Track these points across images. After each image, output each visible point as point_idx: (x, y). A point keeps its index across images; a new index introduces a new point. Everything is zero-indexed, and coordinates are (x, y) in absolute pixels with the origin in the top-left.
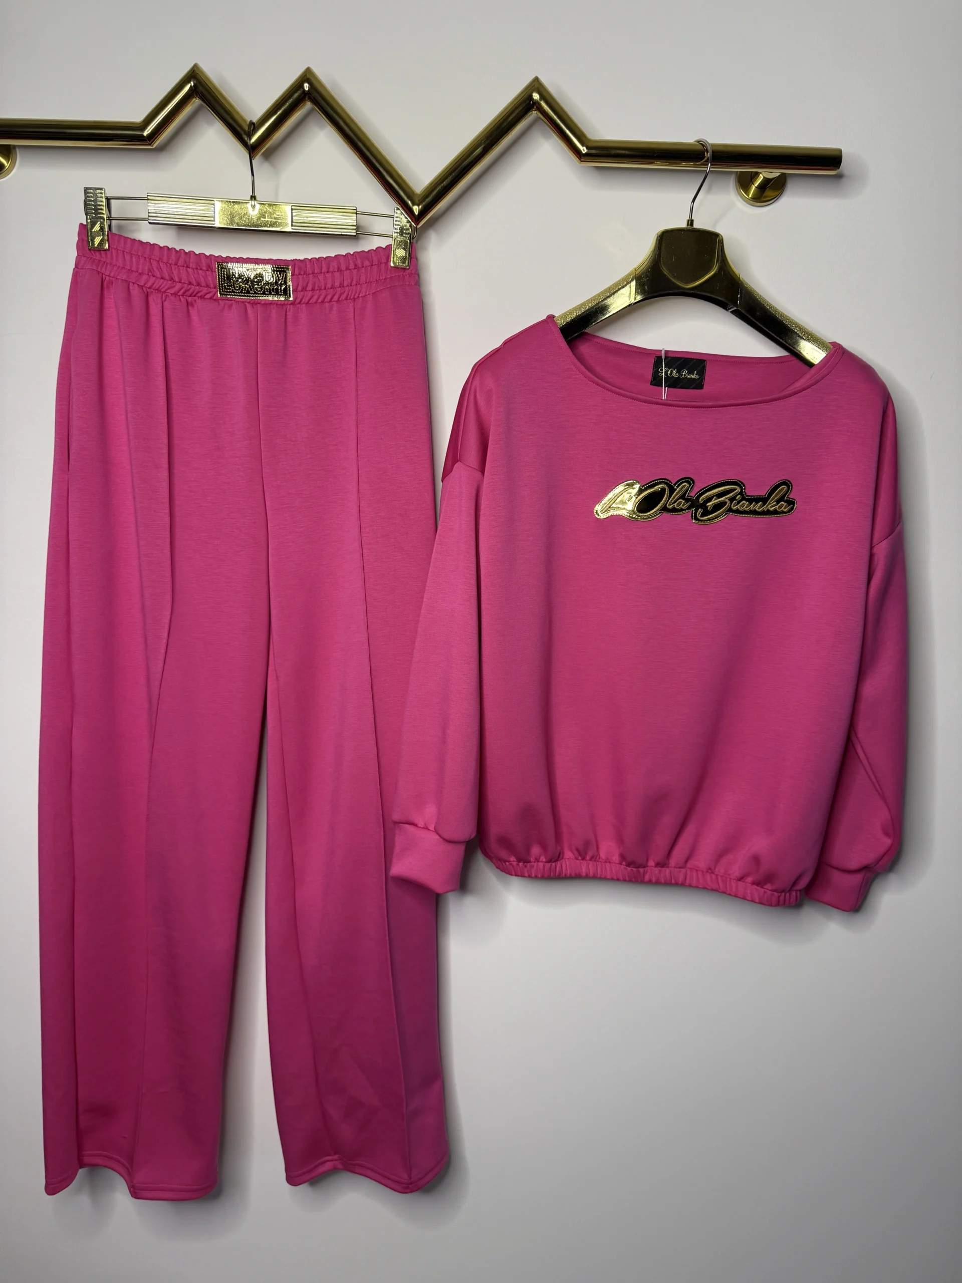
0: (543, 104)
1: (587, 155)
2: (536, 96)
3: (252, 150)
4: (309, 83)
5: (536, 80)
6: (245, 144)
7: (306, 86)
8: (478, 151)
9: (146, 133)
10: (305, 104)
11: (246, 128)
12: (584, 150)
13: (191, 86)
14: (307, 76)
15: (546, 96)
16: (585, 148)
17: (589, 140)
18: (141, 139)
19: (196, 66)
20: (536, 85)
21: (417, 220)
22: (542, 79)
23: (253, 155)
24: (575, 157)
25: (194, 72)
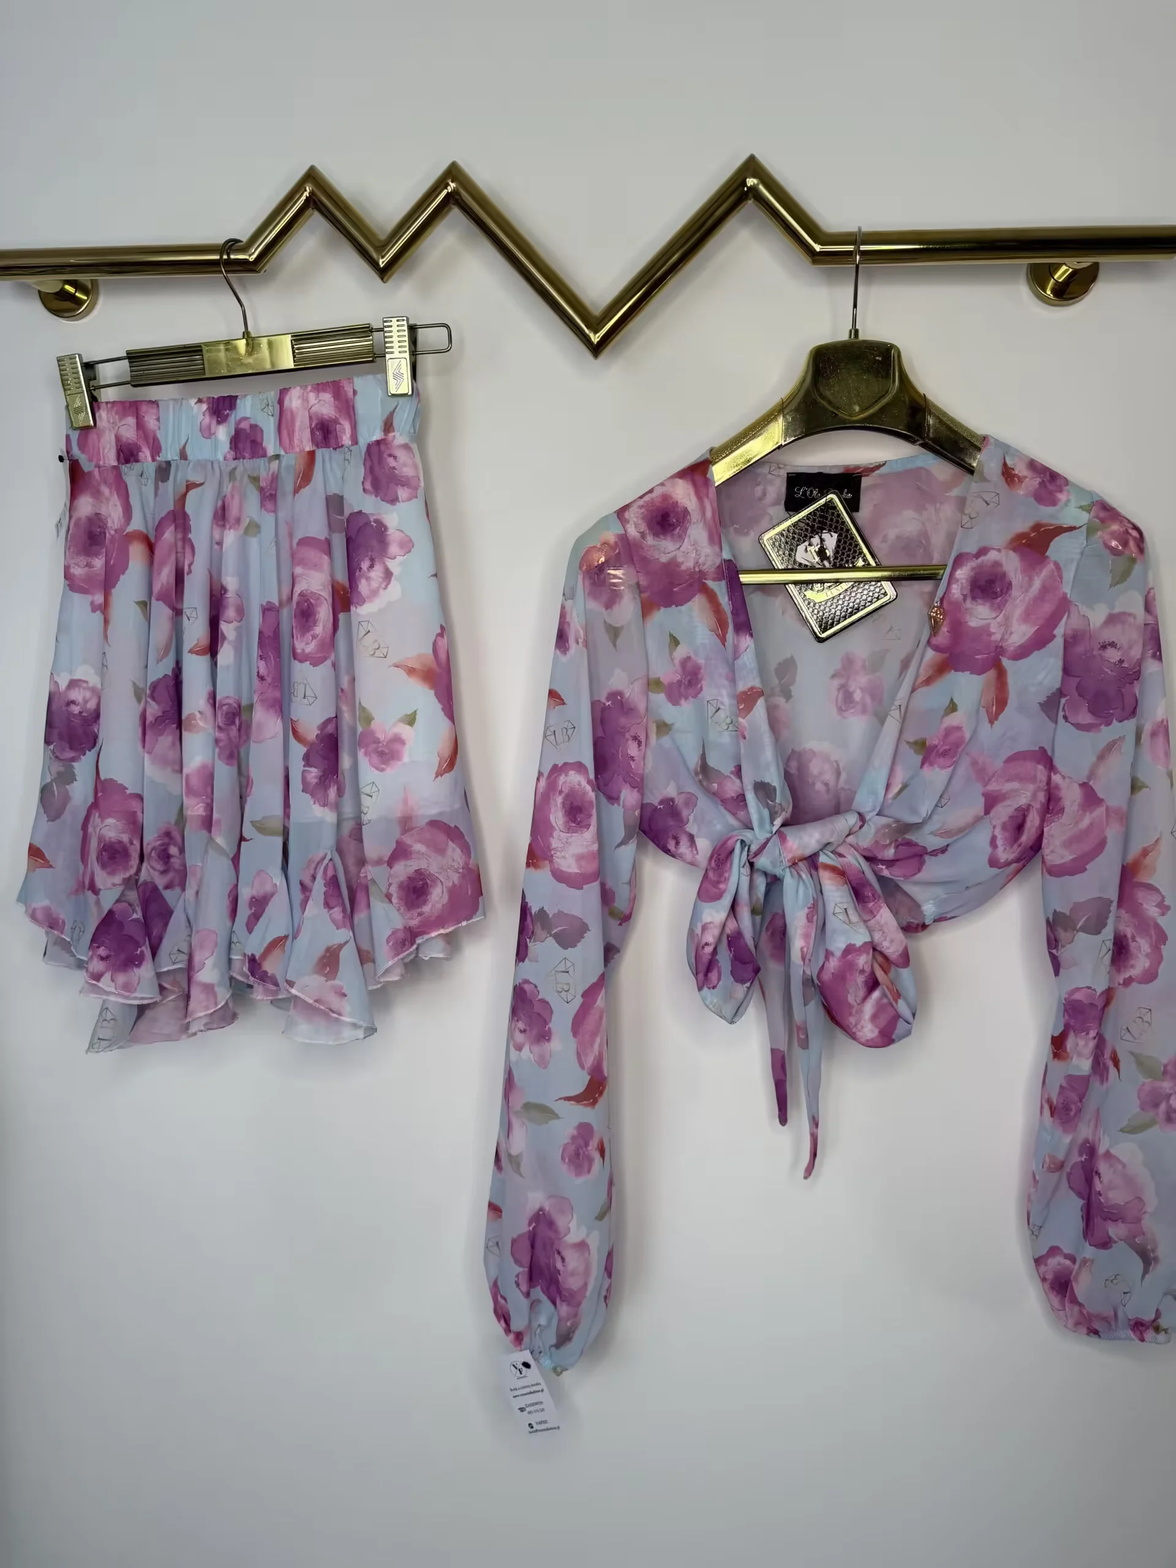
0: (761, 187)
1: (821, 253)
2: (751, 182)
4: (455, 182)
5: (752, 159)
6: (374, 264)
7: (452, 186)
9: (252, 258)
10: (450, 209)
11: (377, 244)
12: (817, 248)
13: (309, 194)
14: (453, 172)
15: (765, 178)
16: (818, 245)
17: (825, 234)
18: (244, 266)
19: (313, 166)
20: (752, 166)
21: (596, 350)
22: (758, 156)
23: (385, 279)
24: (806, 260)
25: (312, 176)
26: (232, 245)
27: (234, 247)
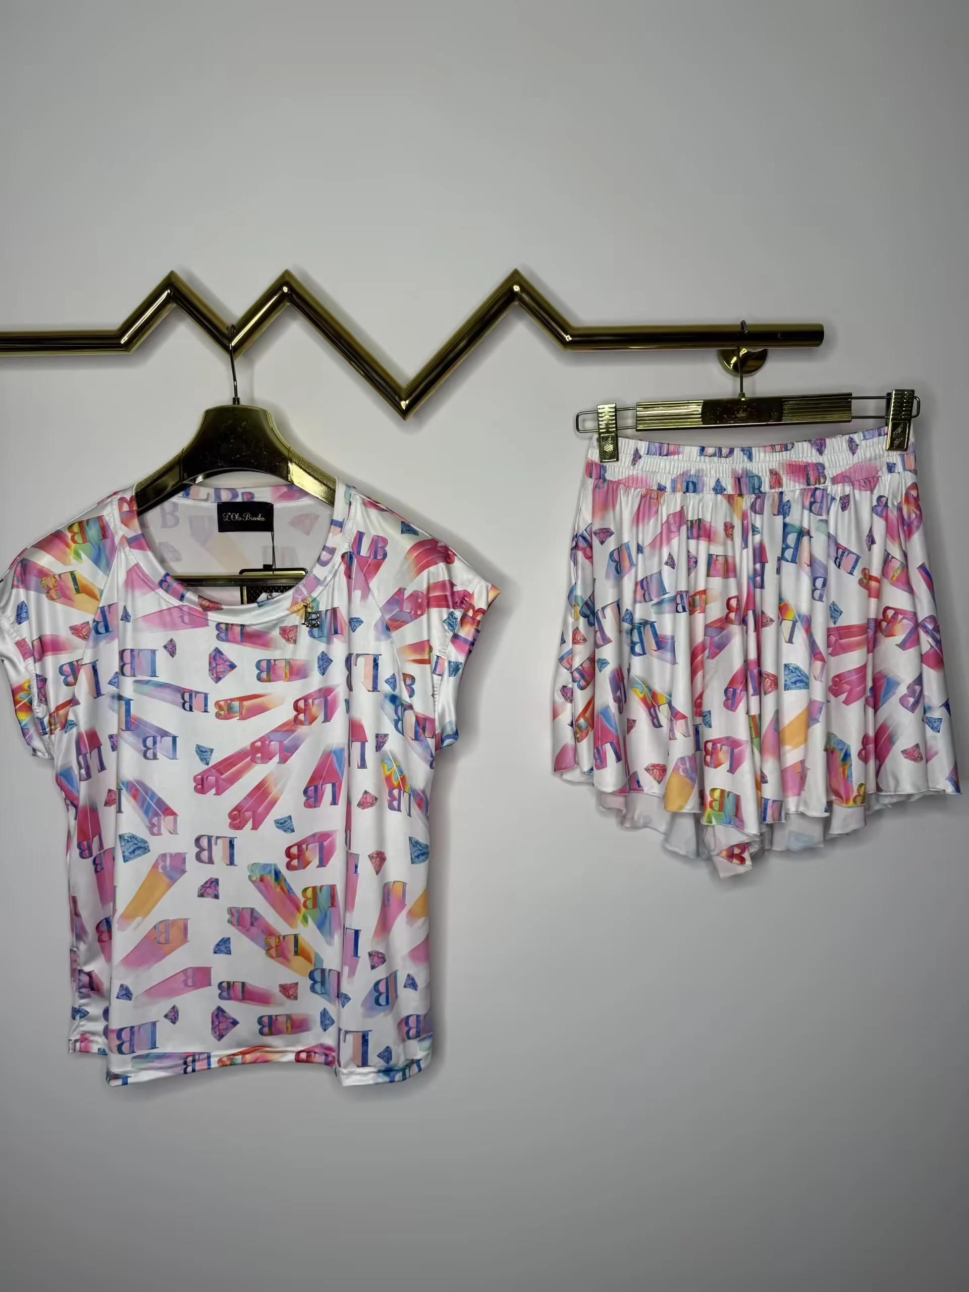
0: (524, 295)
1: (571, 343)
2: (516, 288)
3: (233, 352)
4: (288, 286)
5: (516, 273)
6: (226, 348)
7: (285, 289)
8: (463, 343)
9: (122, 342)
10: (283, 306)
11: (226, 332)
12: (568, 338)
13: (168, 293)
14: (286, 279)
15: (527, 288)
16: (569, 336)
17: (573, 328)
18: (117, 347)
19: (172, 273)
20: (516, 277)
21: (404, 414)
22: (522, 270)
23: (234, 358)
24: (559, 346)
25: (172, 280)
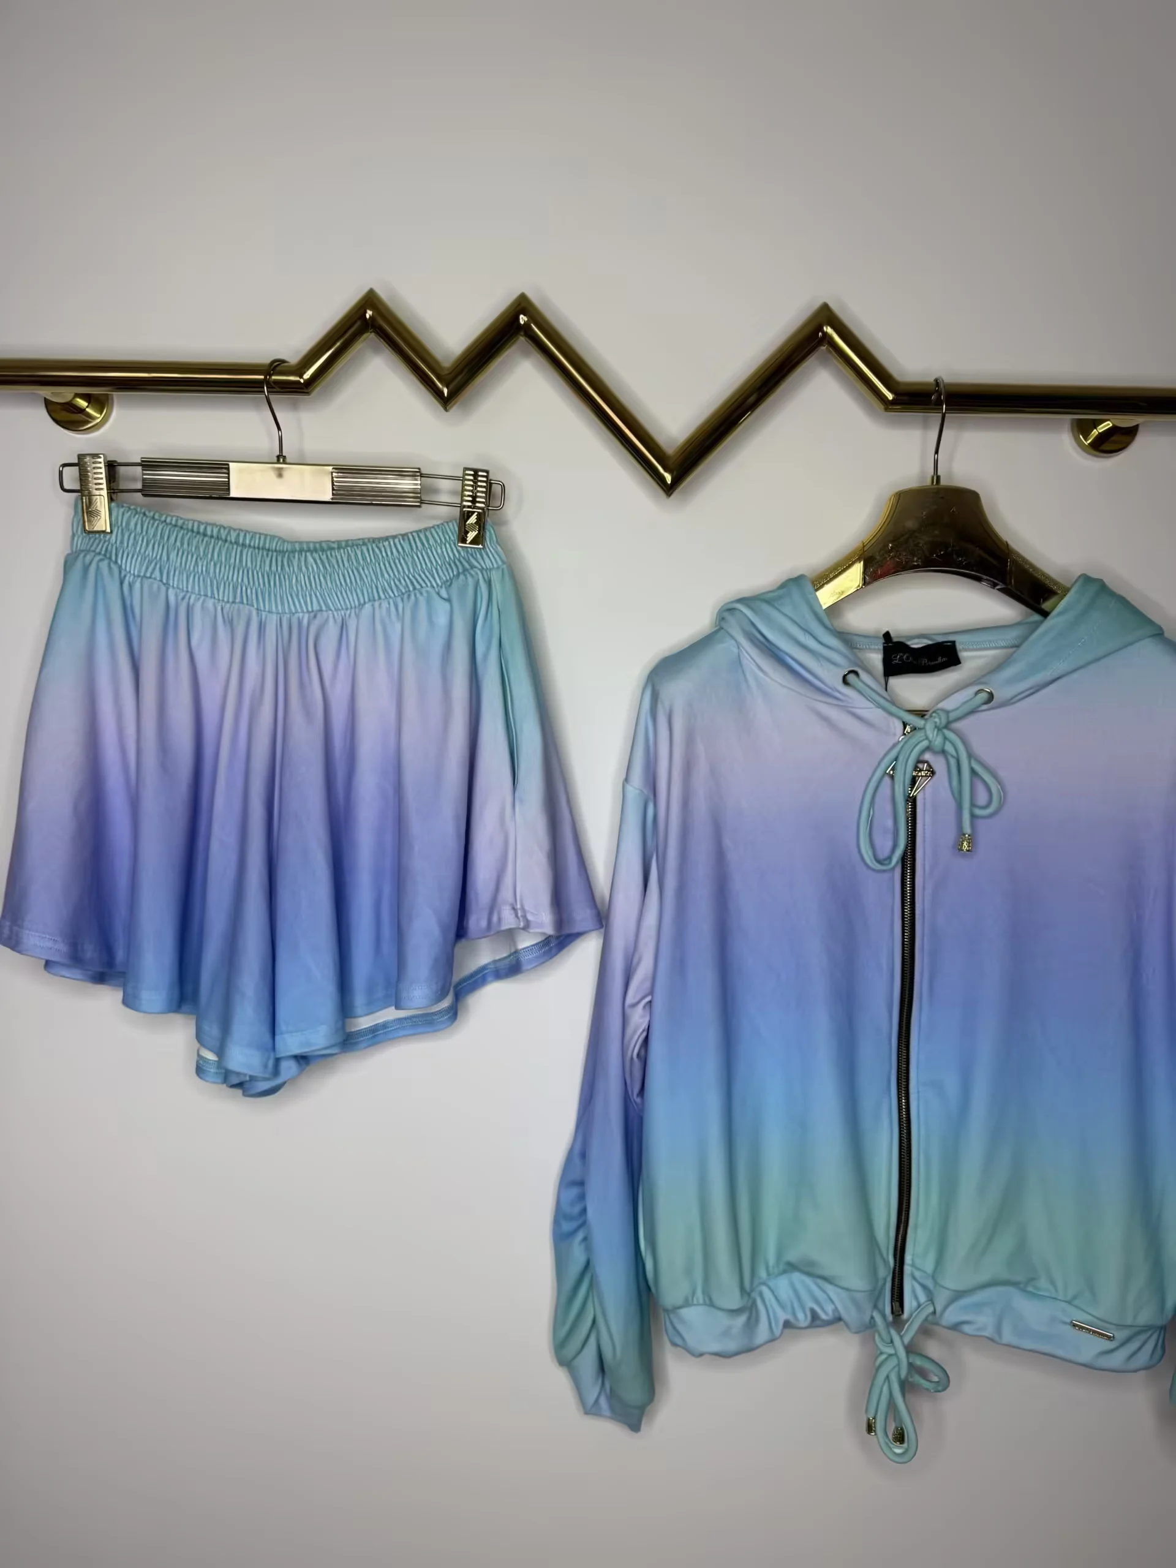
0: (837, 337)
1: (892, 400)
2: (826, 327)
3: (447, 400)
4: (524, 315)
5: (825, 308)
6: (438, 394)
7: (523, 319)
8: (752, 399)
9: (302, 381)
10: (518, 340)
12: (890, 396)
14: (522, 305)
15: (838, 327)
16: (892, 393)
17: (898, 383)
18: (297, 386)
19: (371, 291)
20: (826, 313)
21: (669, 489)
22: (833, 306)
23: (448, 408)
24: (879, 406)
25: (370, 300)
26: (277, 366)
27: (278, 368)
